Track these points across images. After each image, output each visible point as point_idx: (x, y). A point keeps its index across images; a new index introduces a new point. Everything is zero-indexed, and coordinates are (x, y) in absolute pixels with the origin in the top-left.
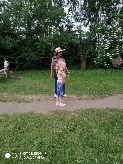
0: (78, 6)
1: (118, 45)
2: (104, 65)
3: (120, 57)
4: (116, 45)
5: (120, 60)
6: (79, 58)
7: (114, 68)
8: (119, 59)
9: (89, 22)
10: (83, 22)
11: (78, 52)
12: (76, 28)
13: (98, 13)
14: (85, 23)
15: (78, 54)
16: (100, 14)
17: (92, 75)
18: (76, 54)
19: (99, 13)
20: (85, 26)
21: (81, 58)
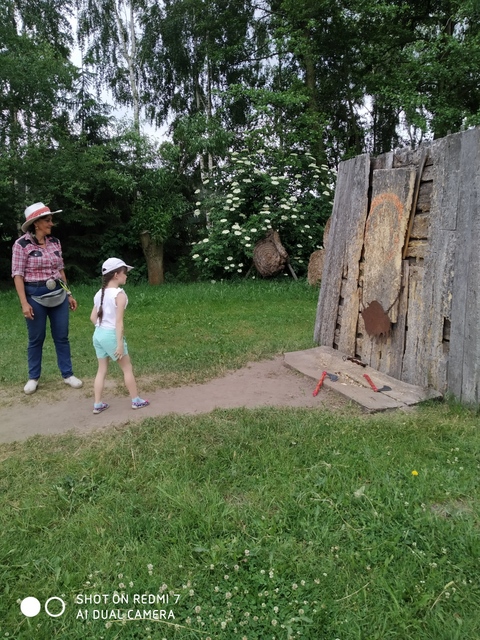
0: (121, 47)
1: (267, 198)
2: (227, 268)
3: (276, 237)
4: (262, 198)
5: (277, 250)
6: (135, 242)
7: (260, 277)
8: (274, 245)
9: (170, 110)
10: (148, 106)
11: (130, 219)
12: (119, 128)
13: (200, 79)
14: (152, 110)
15: (132, 227)
16: (205, 85)
17: (183, 303)
18: (122, 226)
19: (203, 80)
20: (154, 122)
21: (145, 240)
